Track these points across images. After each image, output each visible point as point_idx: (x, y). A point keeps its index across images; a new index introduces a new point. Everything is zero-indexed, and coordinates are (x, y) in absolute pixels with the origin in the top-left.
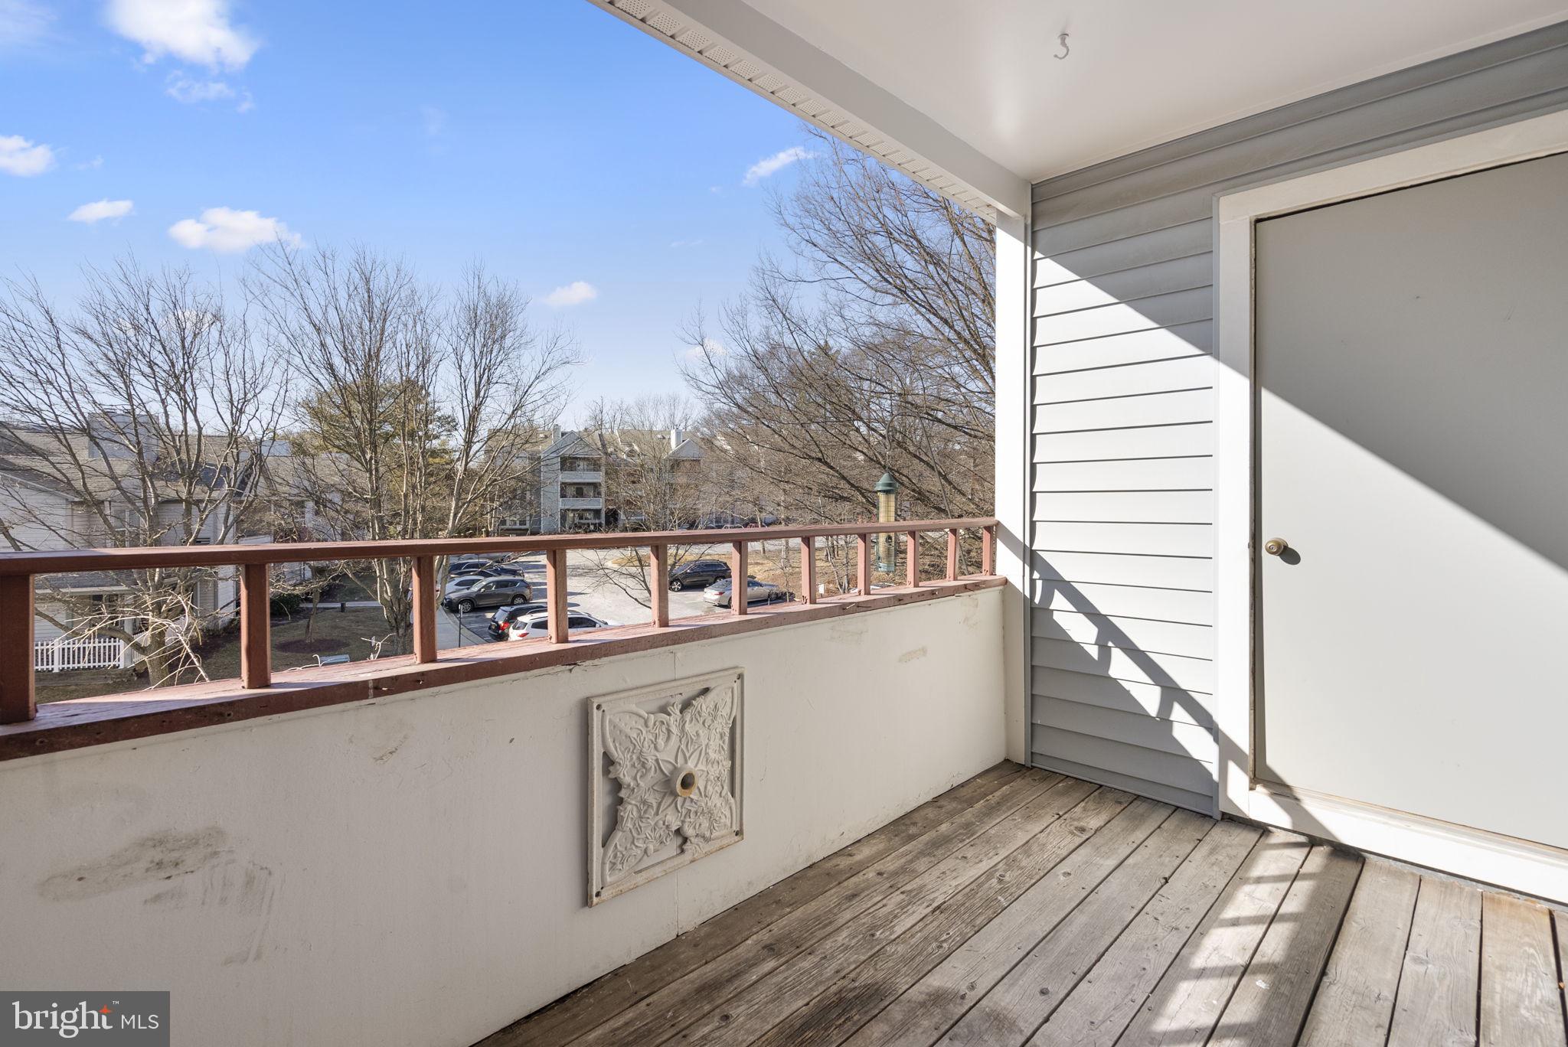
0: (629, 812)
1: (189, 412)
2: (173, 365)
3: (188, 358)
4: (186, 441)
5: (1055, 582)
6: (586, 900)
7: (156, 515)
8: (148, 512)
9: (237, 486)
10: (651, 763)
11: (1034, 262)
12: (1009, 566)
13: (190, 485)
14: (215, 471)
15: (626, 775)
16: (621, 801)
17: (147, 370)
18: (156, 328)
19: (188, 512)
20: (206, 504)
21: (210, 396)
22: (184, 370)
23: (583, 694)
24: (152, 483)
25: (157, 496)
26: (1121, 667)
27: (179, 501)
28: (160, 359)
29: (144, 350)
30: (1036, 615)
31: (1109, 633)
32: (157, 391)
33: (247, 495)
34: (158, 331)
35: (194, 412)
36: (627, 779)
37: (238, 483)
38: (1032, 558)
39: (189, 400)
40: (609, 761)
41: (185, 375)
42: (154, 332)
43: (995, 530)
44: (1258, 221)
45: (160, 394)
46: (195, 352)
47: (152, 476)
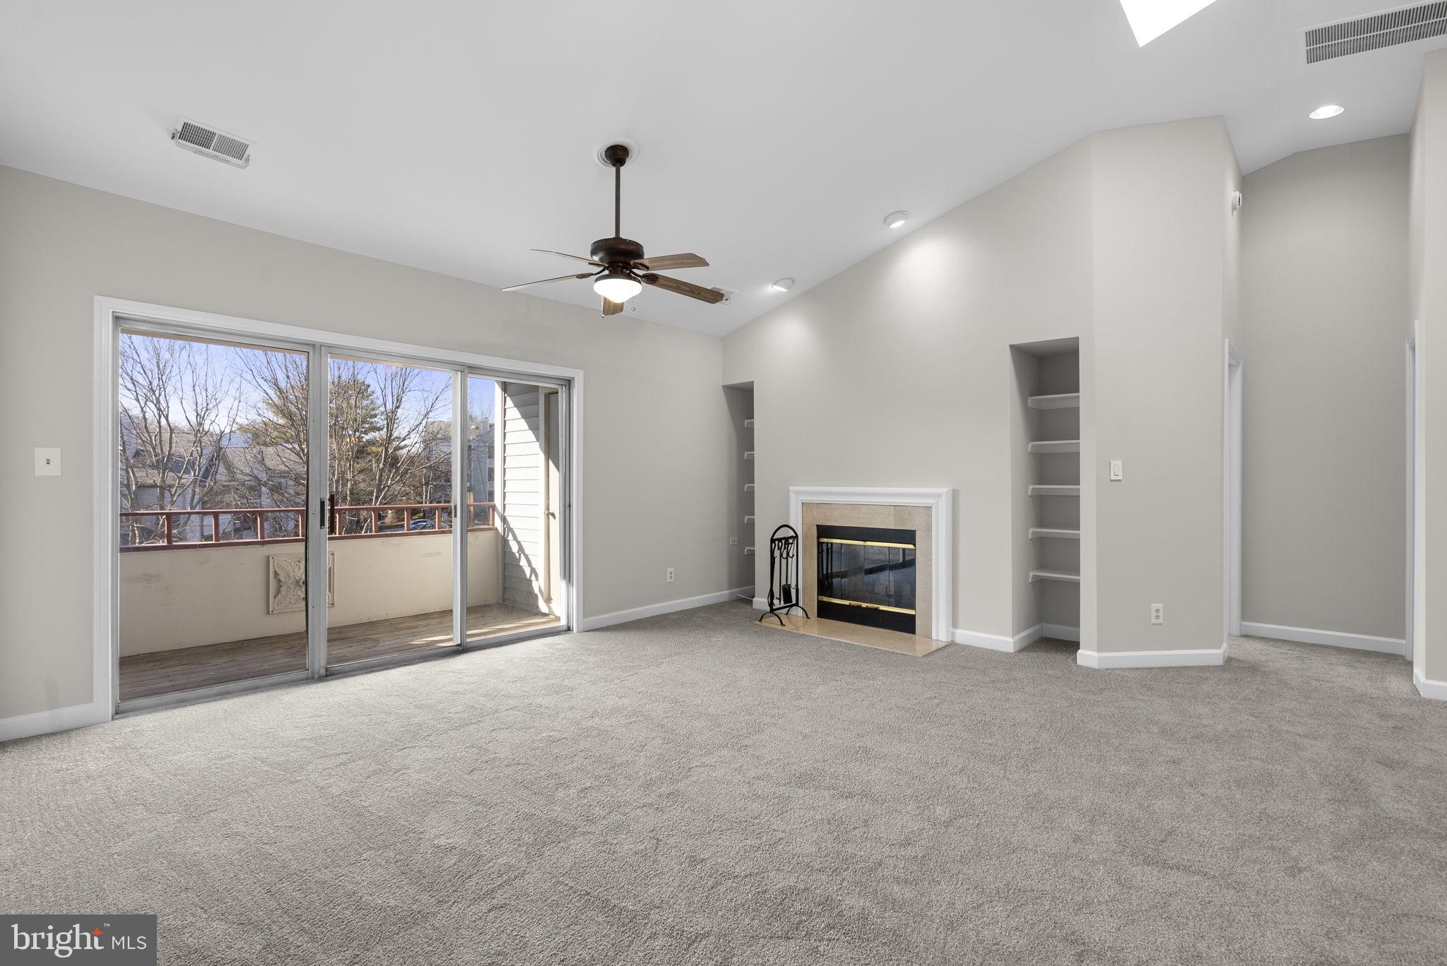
0: (283, 590)
1: (163, 418)
2: (151, 383)
3: (162, 375)
4: (161, 441)
5: (511, 530)
6: (268, 613)
7: (136, 497)
8: (130, 494)
9: (200, 475)
10: (292, 575)
11: (505, 398)
12: (498, 524)
13: (164, 473)
14: (183, 463)
15: (282, 578)
16: (281, 586)
17: (130, 386)
18: (137, 353)
19: (162, 494)
20: (176, 489)
21: (180, 404)
22: (158, 385)
23: (267, 554)
24: (133, 473)
25: (137, 483)
26: (523, 563)
27: (154, 486)
28: (140, 378)
29: (127, 369)
30: (505, 542)
31: (521, 549)
32: (137, 400)
33: (209, 482)
34: (139, 356)
35: (167, 418)
36: (283, 579)
37: (201, 473)
38: (504, 520)
39: (163, 409)
40: (276, 574)
41: (160, 390)
42: (135, 356)
43: (494, 507)
44: (550, 394)
45: (140, 404)
46: (168, 371)
47: (132, 467)
